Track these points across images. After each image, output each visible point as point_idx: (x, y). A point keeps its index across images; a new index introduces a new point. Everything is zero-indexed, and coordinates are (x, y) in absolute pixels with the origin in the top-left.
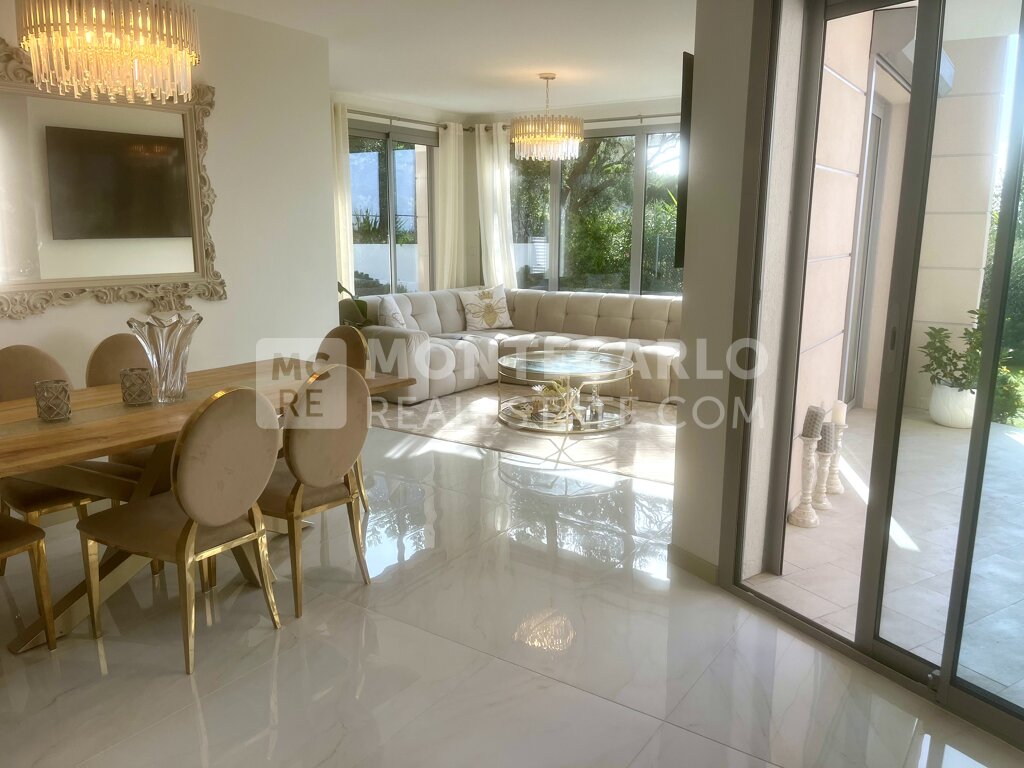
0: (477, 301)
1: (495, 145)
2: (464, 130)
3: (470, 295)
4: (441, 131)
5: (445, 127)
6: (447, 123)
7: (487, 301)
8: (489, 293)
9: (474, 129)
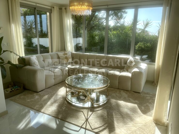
0: (63, 56)
1: (68, 13)
2: (59, 9)
3: (61, 54)
4: (52, 9)
5: (53, 8)
6: (54, 6)
7: (66, 56)
8: (66, 53)
9: (62, 9)
